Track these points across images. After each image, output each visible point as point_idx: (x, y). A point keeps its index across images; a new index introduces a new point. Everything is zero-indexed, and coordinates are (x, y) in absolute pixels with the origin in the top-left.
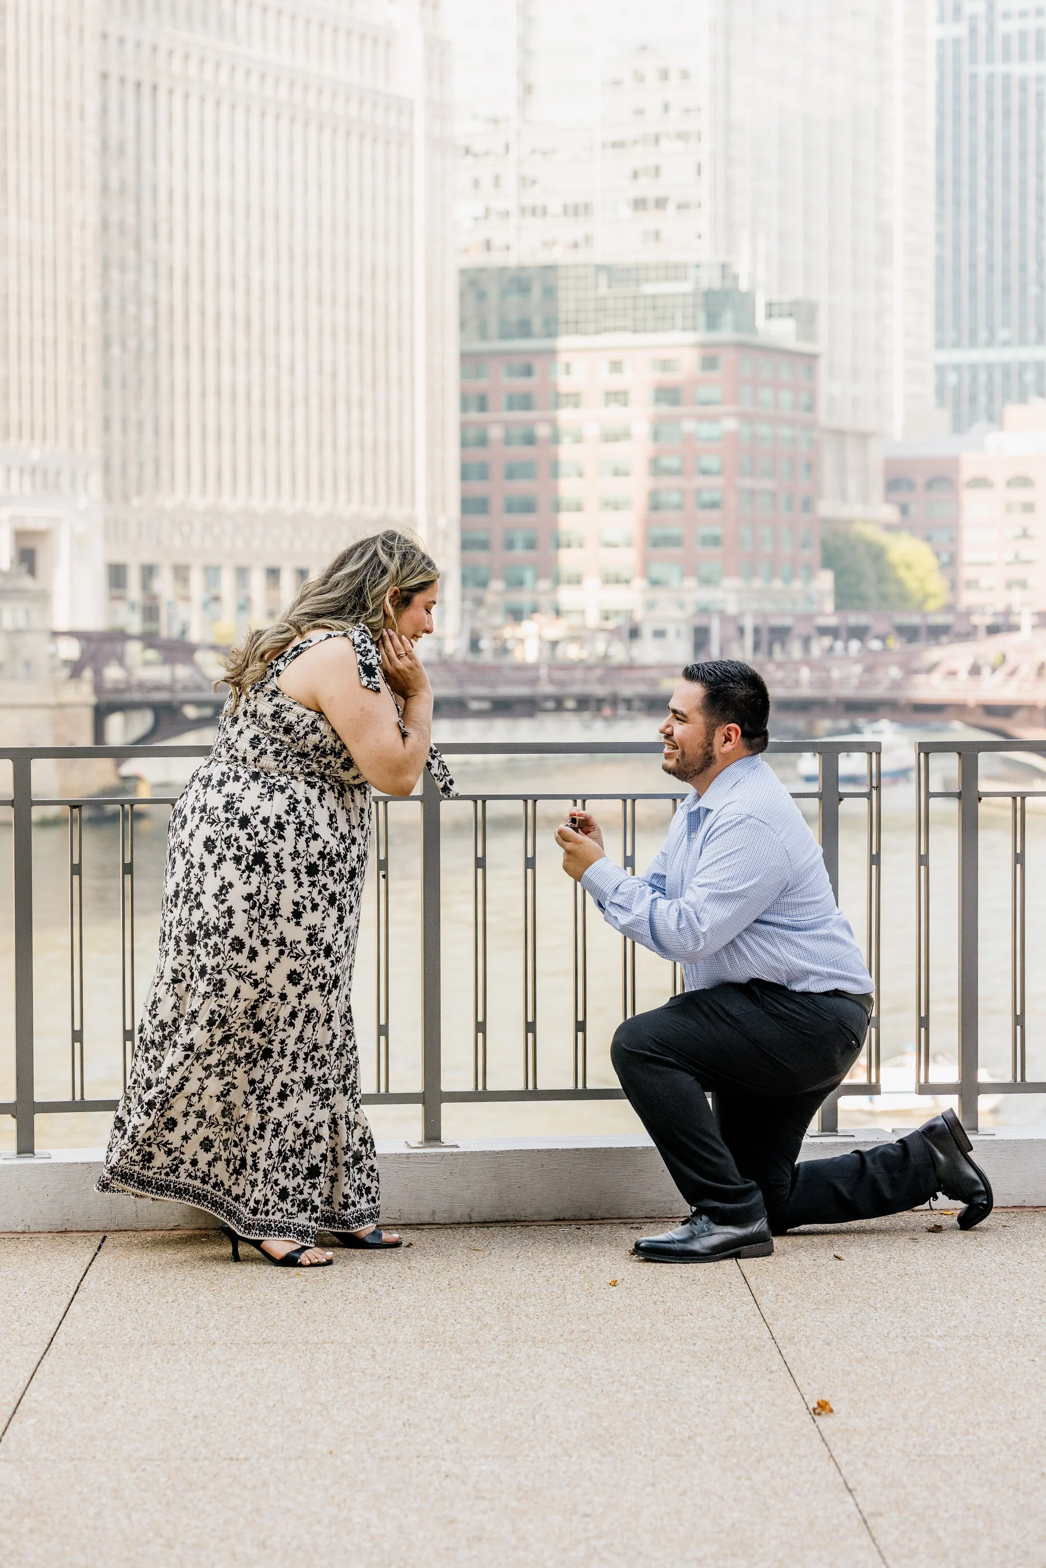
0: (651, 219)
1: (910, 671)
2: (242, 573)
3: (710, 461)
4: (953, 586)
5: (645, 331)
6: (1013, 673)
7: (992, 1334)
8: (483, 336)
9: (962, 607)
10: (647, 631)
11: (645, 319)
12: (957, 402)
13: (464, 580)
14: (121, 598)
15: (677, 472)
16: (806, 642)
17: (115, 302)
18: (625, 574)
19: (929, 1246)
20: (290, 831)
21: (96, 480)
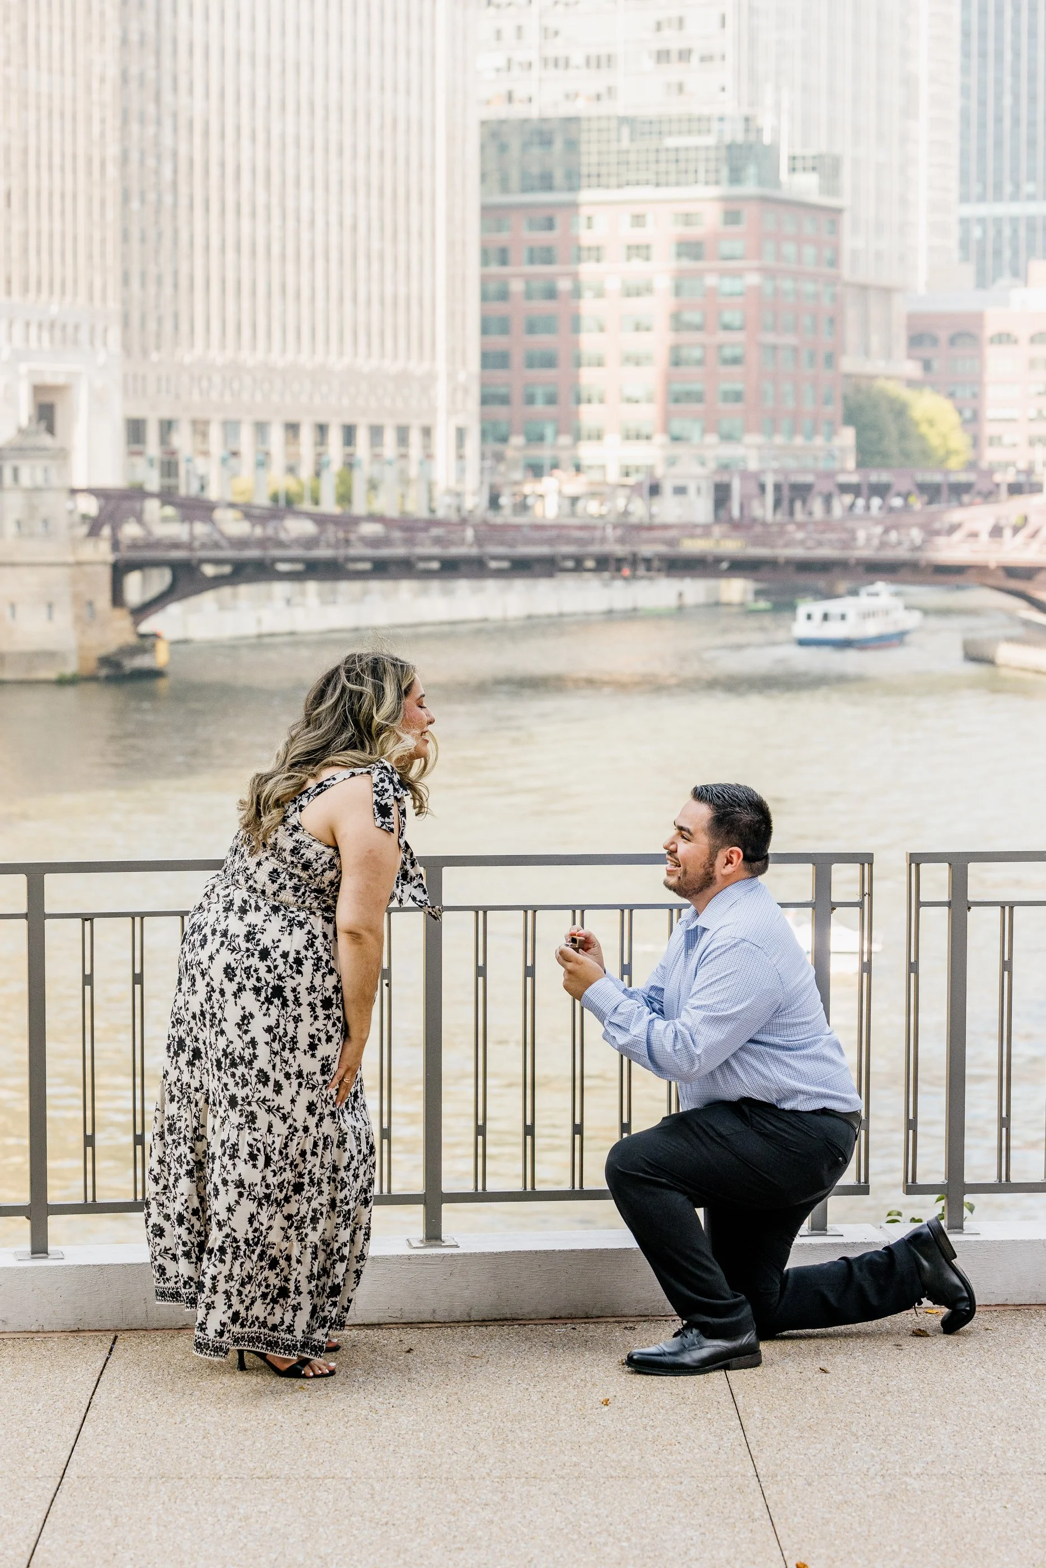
0: (675, 71)
1: (930, 533)
2: (261, 428)
3: (732, 317)
4: (976, 442)
5: (667, 185)
6: (1034, 535)
7: (968, 1472)
8: (505, 188)
9: (984, 465)
10: (667, 488)
11: (667, 173)
12: (982, 255)
13: (484, 434)
14: (140, 453)
15: (698, 328)
16: (828, 499)
17: (134, 156)
18: (645, 430)
19: (913, 1354)
20: (308, 967)
21: (115, 334)
